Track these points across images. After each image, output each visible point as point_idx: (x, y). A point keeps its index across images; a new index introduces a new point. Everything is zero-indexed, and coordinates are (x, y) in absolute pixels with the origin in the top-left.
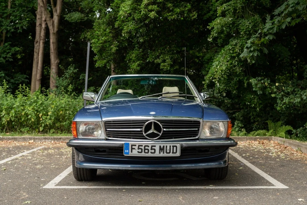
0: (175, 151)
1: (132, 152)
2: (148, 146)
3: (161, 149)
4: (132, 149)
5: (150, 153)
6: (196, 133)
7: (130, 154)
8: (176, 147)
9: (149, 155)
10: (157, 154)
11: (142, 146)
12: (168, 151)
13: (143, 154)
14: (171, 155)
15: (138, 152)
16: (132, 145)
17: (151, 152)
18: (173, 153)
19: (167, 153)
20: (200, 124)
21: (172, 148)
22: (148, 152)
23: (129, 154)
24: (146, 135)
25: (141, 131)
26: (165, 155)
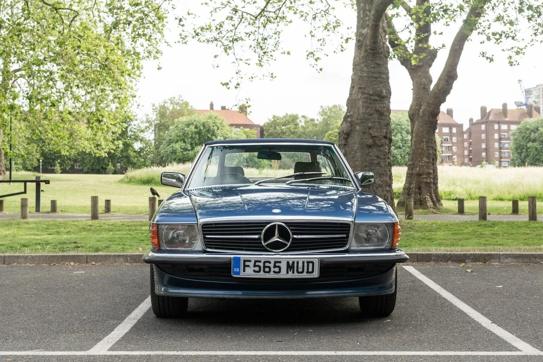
0: (310, 270)
1: (244, 271)
2: (270, 263)
3: (290, 267)
4: (245, 266)
5: (272, 273)
6: (343, 242)
7: (243, 275)
8: (313, 263)
9: (271, 275)
10: (283, 274)
11: (260, 262)
12: (300, 270)
13: (262, 275)
14: (305, 275)
15: (254, 271)
16: (245, 261)
17: (274, 272)
18: (308, 272)
19: (298, 272)
20: (350, 227)
21: (306, 264)
22: (269, 272)
23: (241, 274)
24: (266, 245)
25: (259, 239)
26: (296, 275)
